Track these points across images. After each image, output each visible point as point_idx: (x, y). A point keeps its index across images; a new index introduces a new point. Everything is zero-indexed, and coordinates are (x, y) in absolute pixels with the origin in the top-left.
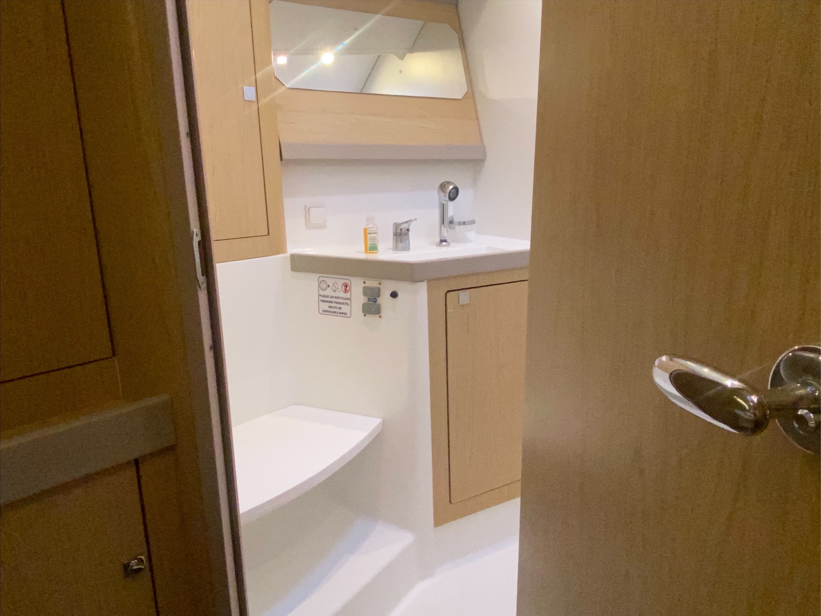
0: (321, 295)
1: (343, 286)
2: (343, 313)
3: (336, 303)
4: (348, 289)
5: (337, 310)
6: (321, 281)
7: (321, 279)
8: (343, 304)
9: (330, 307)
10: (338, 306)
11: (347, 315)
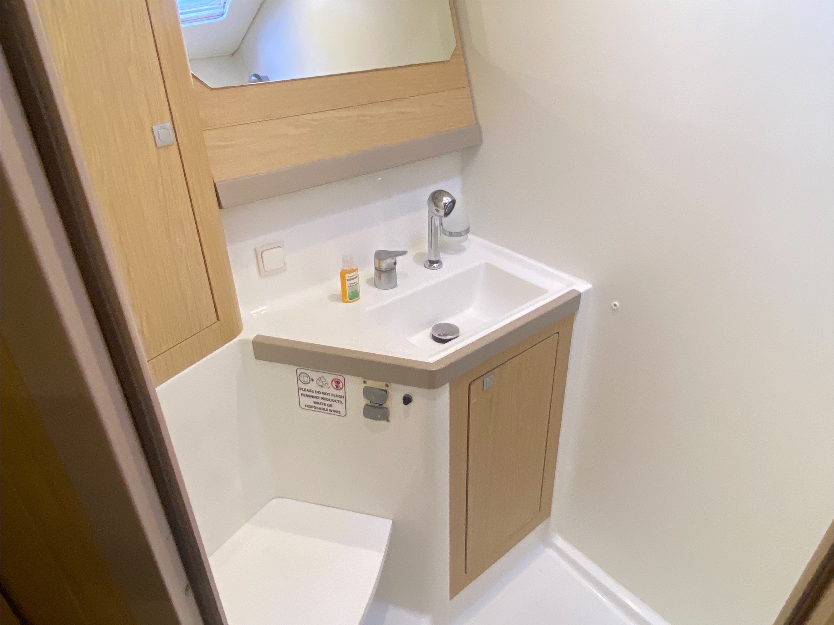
0: (301, 389)
1: (333, 382)
2: (335, 411)
3: (324, 399)
4: (341, 385)
5: (326, 407)
6: (301, 374)
7: (299, 371)
8: (335, 401)
9: (315, 403)
10: (327, 402)
11: (340, 413)
